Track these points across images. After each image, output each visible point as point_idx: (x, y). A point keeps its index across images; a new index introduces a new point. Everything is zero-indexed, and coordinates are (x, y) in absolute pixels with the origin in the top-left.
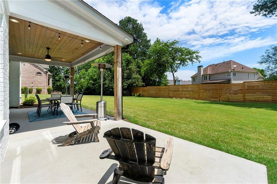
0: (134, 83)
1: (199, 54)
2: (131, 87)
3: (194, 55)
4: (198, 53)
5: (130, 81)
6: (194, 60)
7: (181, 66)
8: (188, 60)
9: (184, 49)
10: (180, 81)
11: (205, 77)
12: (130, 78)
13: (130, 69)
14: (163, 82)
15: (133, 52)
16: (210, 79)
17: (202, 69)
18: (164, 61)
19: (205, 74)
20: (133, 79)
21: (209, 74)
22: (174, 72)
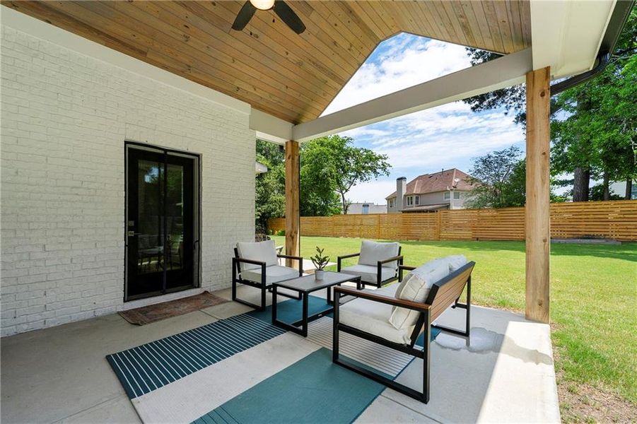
0: (272, 210)
1: (387, 161)
2: (268, 218)
3: (380, 163)
4: (385, 159)
5: (265, 207)
6: (378, 170)
7: (358, 180)
8: (370, 171)
9: (361, 152)
10: (368, 206)
11: (409, 198)
12: (266, 201)
13: (265, 185)
14: (333, 208)
15: (272, 150)
16: (417, 203)
17: (404, 184)
18: (326, 174)
19: (409, 193)
20: (272, 203)
21: (415, 194)
22: (344, 192)
